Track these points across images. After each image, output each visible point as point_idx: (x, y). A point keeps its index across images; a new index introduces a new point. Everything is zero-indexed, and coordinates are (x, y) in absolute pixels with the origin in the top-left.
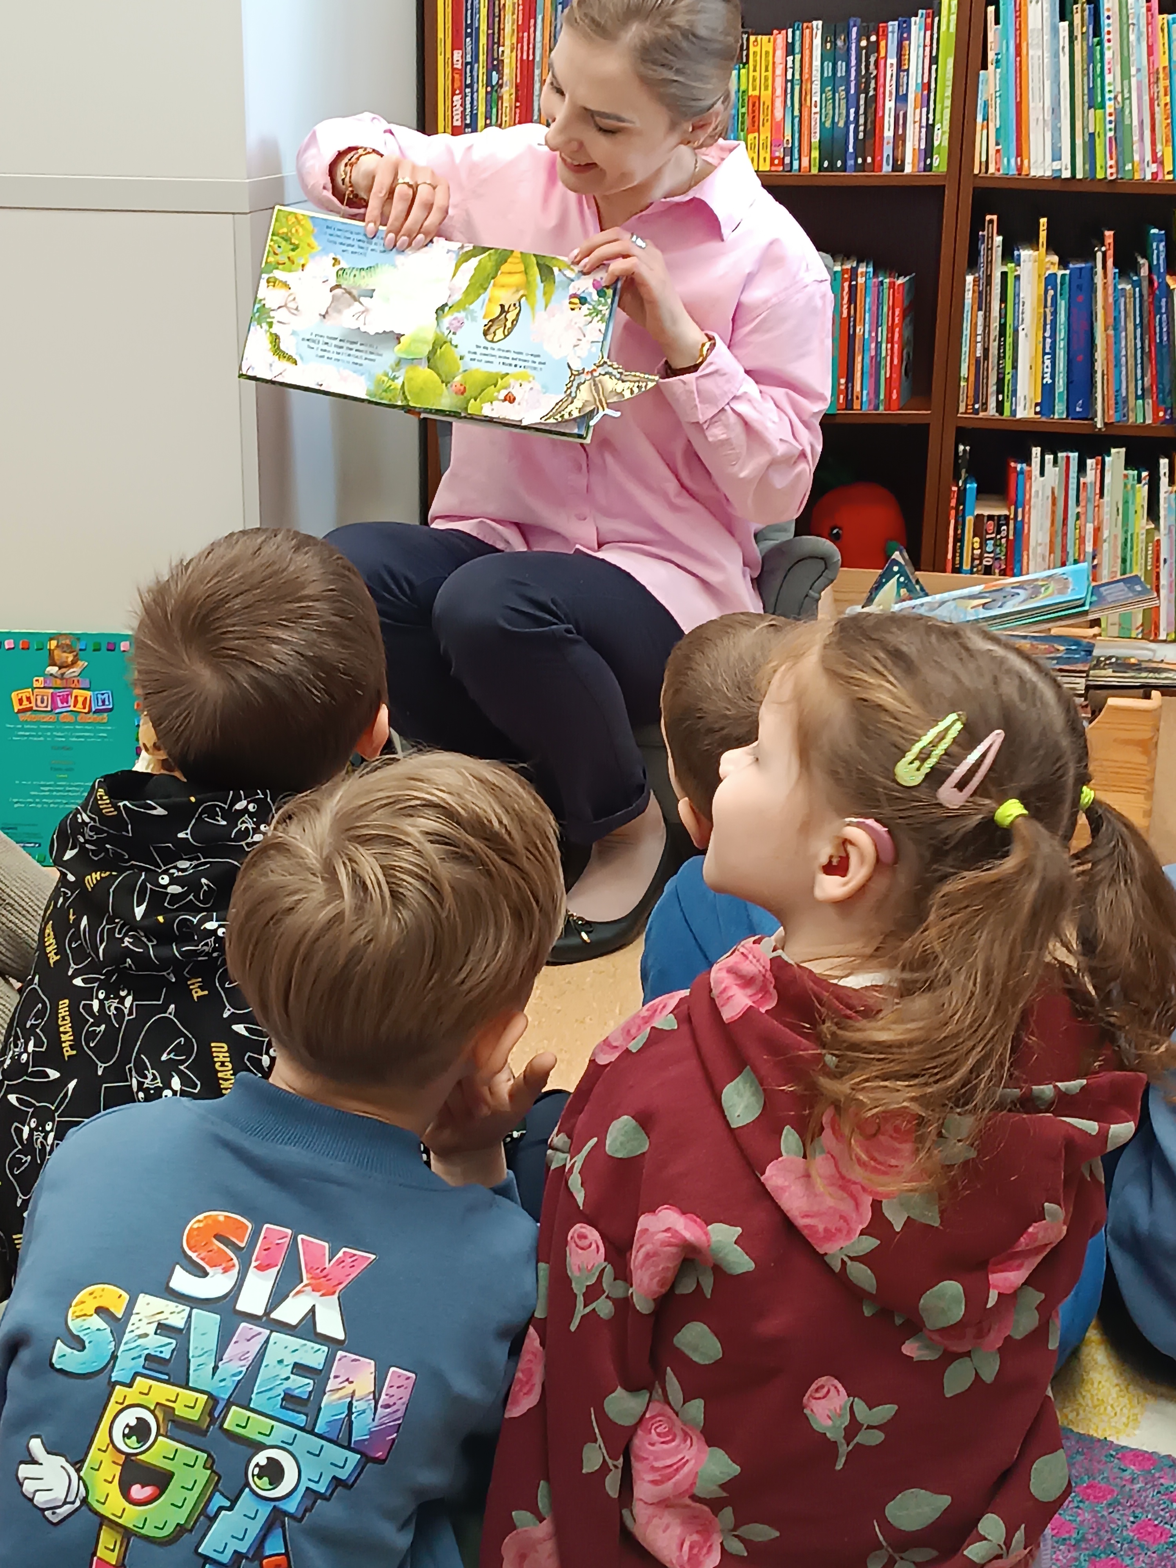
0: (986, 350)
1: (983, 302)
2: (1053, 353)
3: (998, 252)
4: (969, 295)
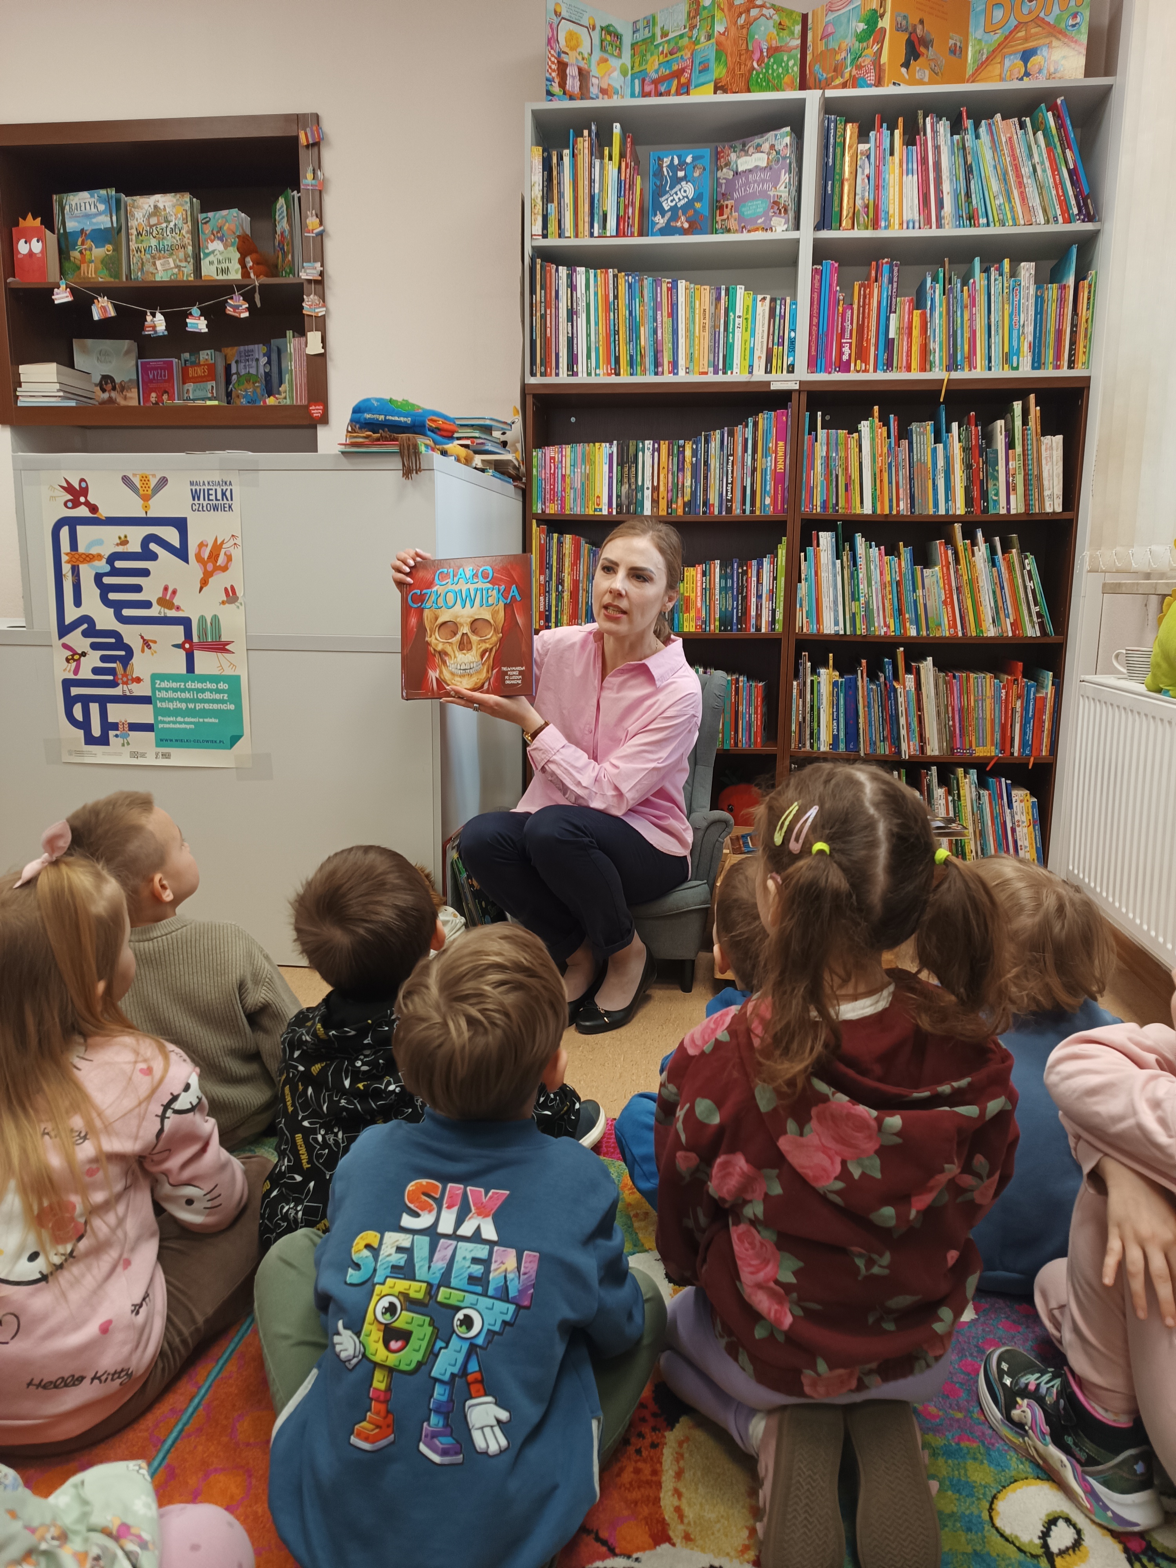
0: (804, 718)
1: (802, 695)
2: (838, 720)
3: (809, 670)
4: (795, 691)
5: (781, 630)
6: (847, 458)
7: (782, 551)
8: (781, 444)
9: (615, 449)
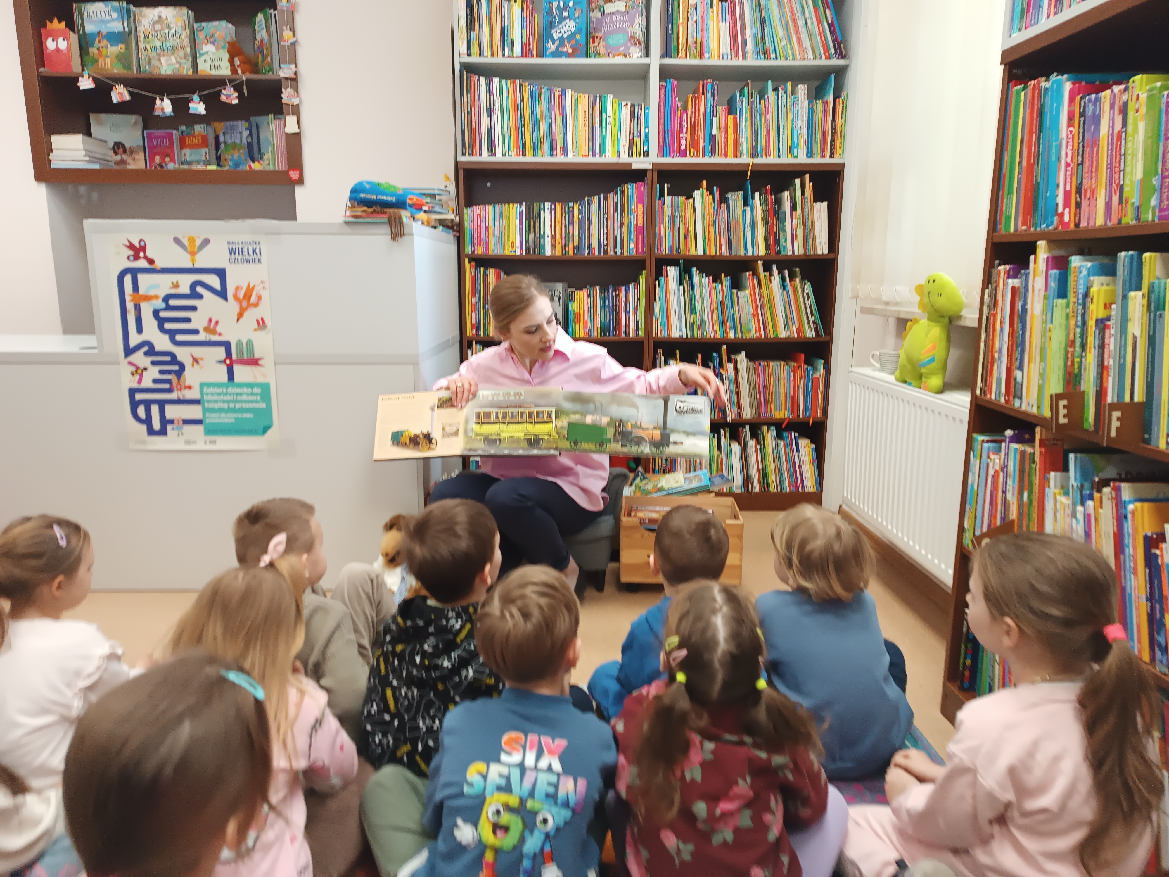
5: (643, 335)
6: (685, 216)
7: (643, 280)
8: (640, 206)
9: (523, 208)
